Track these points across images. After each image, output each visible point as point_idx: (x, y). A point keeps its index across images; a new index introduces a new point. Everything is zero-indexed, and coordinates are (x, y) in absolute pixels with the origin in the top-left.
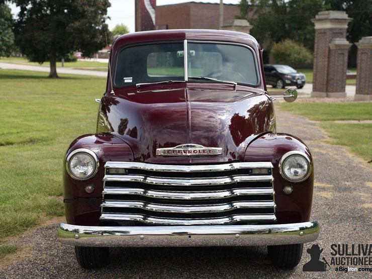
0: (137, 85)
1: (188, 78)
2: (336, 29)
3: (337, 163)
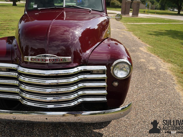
1: (65, 6)
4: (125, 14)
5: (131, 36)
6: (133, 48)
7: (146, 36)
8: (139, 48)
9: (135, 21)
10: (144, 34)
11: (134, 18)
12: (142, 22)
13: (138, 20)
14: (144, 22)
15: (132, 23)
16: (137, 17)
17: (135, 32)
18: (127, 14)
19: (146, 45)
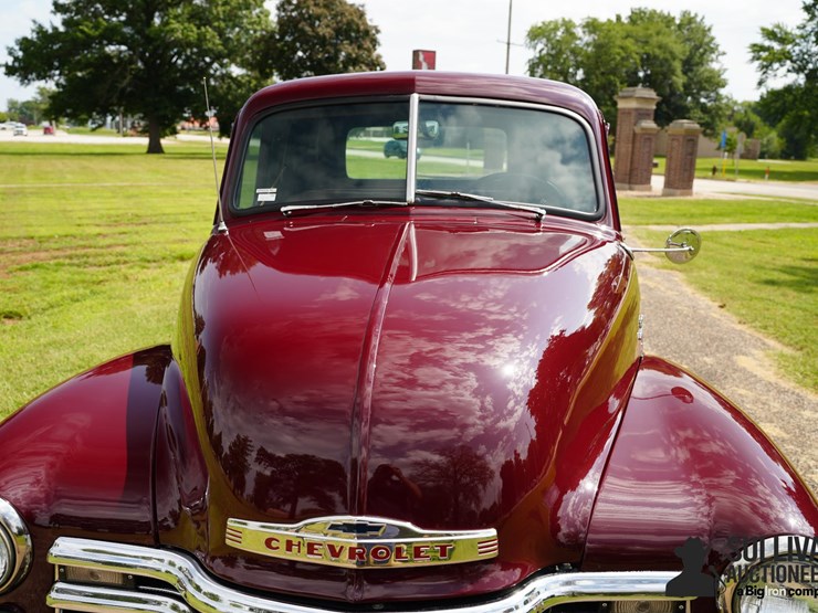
0: (283, 209)
1: (416, 194)
2: (641, 109)
3: (677, 310)
4: (630, 183)
5: (682, 293)
6: (705, 358)
7: (754, 294)
8: (735, 358)
9: (685, 215)
10: (741, 283)
11: (677, 202)
12: (714, 218)
13: (694, 210)
14: (727, 220)
15: (672, 224)
16: (689, 198)
17: (695, 274)
18: (642, 183)
19: (764, 344)
